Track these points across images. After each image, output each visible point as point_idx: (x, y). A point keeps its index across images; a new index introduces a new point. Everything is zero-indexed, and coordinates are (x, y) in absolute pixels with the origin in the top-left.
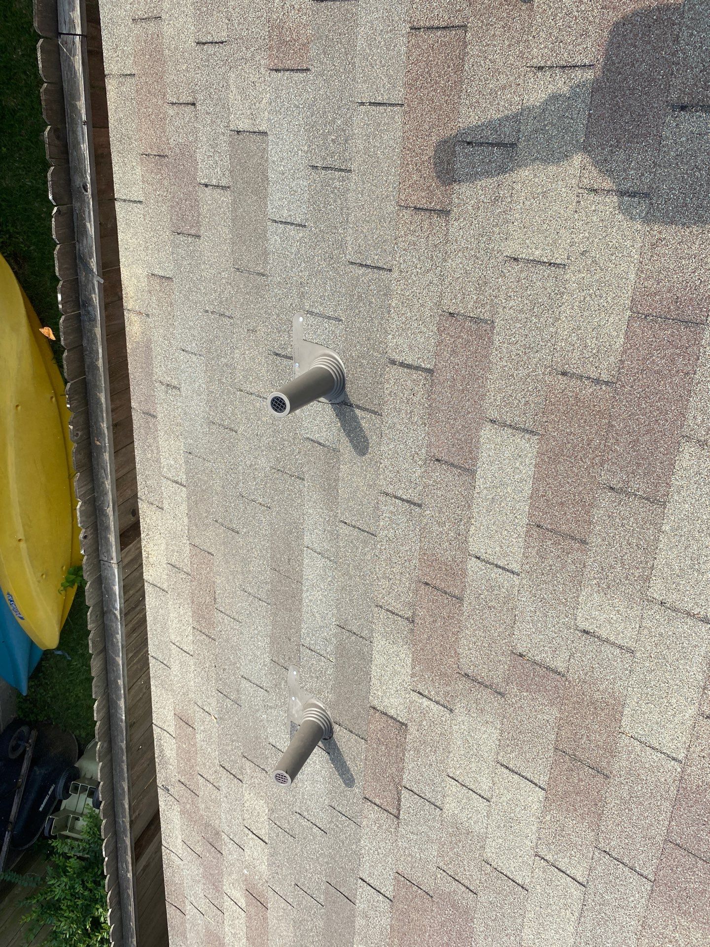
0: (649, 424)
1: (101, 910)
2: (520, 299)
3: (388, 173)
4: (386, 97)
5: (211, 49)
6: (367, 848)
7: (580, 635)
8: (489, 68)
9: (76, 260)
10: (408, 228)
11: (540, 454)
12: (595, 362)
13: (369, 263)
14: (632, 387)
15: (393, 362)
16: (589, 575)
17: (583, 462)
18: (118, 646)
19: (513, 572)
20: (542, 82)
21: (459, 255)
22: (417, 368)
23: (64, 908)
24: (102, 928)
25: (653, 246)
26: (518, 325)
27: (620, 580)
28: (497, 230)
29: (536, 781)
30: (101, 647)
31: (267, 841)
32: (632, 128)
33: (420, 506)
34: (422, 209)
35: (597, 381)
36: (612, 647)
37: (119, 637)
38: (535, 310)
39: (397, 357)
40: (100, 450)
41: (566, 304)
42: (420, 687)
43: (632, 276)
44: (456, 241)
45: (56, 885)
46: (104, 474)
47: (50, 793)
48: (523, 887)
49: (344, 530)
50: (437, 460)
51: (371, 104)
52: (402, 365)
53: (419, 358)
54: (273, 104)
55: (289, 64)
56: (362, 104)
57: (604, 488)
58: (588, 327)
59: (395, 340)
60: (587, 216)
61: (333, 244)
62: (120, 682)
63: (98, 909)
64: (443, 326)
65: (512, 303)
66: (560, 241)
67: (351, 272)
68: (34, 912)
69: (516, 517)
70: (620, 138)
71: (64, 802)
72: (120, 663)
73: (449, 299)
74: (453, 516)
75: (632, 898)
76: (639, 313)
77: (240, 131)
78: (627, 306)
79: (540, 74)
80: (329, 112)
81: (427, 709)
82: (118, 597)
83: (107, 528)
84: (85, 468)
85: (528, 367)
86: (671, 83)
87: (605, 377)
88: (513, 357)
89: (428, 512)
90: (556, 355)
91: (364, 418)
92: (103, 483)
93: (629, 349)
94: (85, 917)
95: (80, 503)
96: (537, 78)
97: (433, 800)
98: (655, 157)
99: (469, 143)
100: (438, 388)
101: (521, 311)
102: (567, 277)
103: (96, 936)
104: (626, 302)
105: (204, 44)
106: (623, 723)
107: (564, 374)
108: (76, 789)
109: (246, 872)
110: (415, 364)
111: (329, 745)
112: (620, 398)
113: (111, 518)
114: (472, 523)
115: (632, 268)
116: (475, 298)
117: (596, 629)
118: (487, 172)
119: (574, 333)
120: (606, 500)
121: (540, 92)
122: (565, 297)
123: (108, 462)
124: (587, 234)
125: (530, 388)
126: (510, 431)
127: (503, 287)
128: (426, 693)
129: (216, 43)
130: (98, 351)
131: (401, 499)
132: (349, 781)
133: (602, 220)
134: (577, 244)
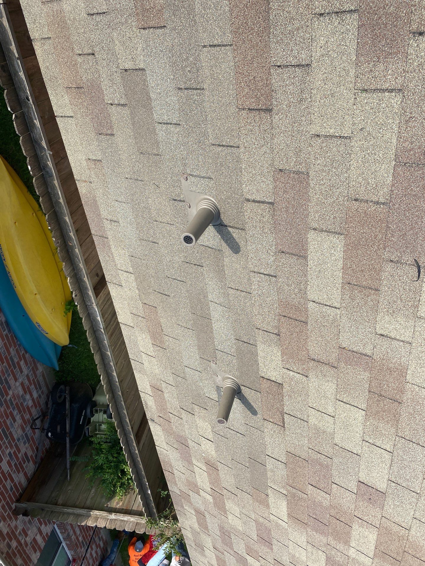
0: (412, 225)
1: (124, 466)
2: (323, 159)
3: (228, 89)
4: (220, 41)
5: (98, 18)
6: (269, 441)
7: (379, 337)
8: (287, 17)
9: (33, 143)
10: (246, 121)
11: (346, 245)
12: (375, 192)
13: (224, 143)
14: (399, 205)
15: (248, 200)
16: (381, 307)
17: (373, 247)
18: (107, 346)
19: (336, 308)
20: (324, 24)
21: (281, 135)
22: (263, 202)
23: (105, 468)
24: (127, 474)
25: (407, 122)
26: (324, 174)
27: (401, 308)
28: (303, 119)
29: (360, 407)
30: (97, 348)
31: (213, 441)
32: (387, 49)
33: (275, 277)
34: (253, 109)
35: (377, 203)
36: (398, 342)
37: (106, 342)
38: (334, 164)
39: (250, 197)
40: (72, 248)
41: (353, 160)
42: (287, 366)
43: (394, 141)
44: (278, 127)
45: (99, 459)
46: (78, 260)
47: (83, 414)
48: (357, 455)
49: (231, 292)
50: (283, 252)
51: (210, 46)
52: (254, 201)
53: (264, 197)
54: (146, 51)
55: (152, 24)
56: (205, 46)
57: (387, 261)
58: (369, 172)
59: (247, 188)
60: (362, 107)
61: (199, 134)
62: (112, 364)
63: (122, 466)
64: (277, 177)
65: (319, 162)
66: (345, 123)
67: (214, 150)
68: (91, 472)
69: (335, 279)
70: (380, 56)
71: (92, 419)
72: (109, 354)
73: (278, 161)
74: (296, 281)
75: (419, 457)
76: (400, 162)
77: (127, 70)
78: (392, 159)
79: (321, 19)
80: (183, 53)
81: (293, 376)
82: (101, 322)
83: (86, 288)
84: (66, 259)
85: (333, 197)
86: (412, 18)
87: (382, 200)
88: (323, 192)
89: (281, 280)
90: (350, 190)
91: (235, 232)
92: (78, 265)
93: (396, 184)
94: (117, 471)
95: (69, 279)
96: (320, 21)
97: (302, 418)
98: (404, 66)
99: (279, 66)
100: (279, 213)
101: (325, 166)
102: (352, 144)
103: (124, 478)
104: (392, 156)
105: (93, 15)
106: (407, 378)
107: (356, 200)
108: (97, 411)
109: (204, 455)
110: (262, 200)
111: (240, 396)
112: (392, 212)
113: (87, 283)
114: (309, 284)
115: (394, 136)
116: (295, 160)
117: (388, 333)
118: (293, 84)
119: (360, 176)
120: (389, 268)
121: (323, 30)
122: (352, 156)
123: (78, 253)
124: (363, 118)
125: (335, 209)
126: (326, 234)
127: (312, 153)
128: (292, 369)
129: (100, 13)
130: (58, 193)
131: (263, 274)
132: (254, 412)
133: (372, 108)
134: (357, 124)
